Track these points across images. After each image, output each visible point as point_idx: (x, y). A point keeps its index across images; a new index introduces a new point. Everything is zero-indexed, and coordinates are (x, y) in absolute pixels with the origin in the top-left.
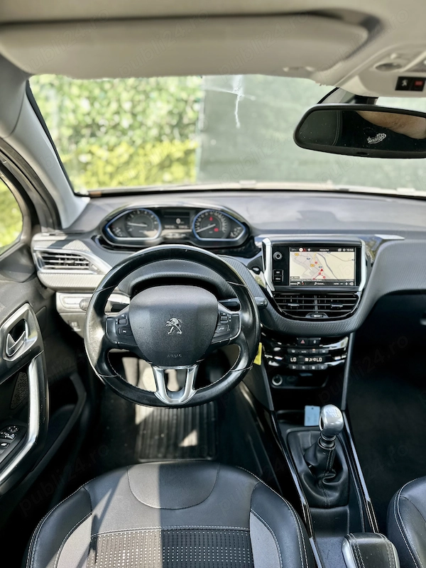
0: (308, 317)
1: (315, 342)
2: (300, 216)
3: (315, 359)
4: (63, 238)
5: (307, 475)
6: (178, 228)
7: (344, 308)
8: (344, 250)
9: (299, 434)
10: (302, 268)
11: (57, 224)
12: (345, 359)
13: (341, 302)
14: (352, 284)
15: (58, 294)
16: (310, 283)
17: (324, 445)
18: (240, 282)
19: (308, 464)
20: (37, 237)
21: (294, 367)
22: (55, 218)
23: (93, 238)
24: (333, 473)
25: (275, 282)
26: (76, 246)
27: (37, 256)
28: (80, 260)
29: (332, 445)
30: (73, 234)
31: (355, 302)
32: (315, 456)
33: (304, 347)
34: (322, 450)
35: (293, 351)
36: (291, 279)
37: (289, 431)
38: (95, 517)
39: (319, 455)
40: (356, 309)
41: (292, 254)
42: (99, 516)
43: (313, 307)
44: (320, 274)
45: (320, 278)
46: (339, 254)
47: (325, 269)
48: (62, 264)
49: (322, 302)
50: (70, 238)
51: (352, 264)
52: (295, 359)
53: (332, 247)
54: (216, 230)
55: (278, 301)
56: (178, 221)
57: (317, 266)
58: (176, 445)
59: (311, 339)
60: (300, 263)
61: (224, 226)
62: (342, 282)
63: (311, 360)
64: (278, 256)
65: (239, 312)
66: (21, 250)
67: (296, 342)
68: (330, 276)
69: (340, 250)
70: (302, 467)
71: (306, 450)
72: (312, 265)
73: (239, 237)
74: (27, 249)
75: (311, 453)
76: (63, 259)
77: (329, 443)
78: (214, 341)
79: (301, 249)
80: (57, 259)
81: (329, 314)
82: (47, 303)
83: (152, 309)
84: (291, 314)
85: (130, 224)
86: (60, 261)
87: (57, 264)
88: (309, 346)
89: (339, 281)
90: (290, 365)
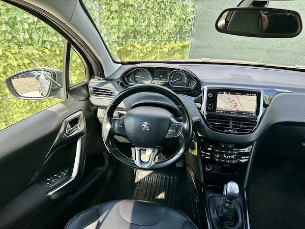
0: (225, 131)
1: (230, 147)
2: (231, 77)
3: (230, 157)
4: (104, 81)
5: (216, 220)
6: (161, 80)
7: (248, 128)
8: (250, 94)
9: (216, 198)
10: (224, 103)
11: (102, 75)
12: (249, 159)
13: (247, 124)
14: (254, 114)
15: (99, 109)
16: (229, 112)
17: (227, 204)
18: (183, 106)
19: (218, 215)
20: (92, 80)
21: (217, 160)
22: (101, 72)
23: (118, 83)
24: (232, 222)
25: (207, 110)
26: (109, 86)
27: (91, 89)
28: (111, 93)
29: (232, 205)
30: (109, 80)
31: (255, 125)
32: (222, 210)
33: (223, 149)
34: (226, 207)
35: (217, 151)
36: (217, 109)
37: (210, 195)
38: (99, 222)
39: (224, 210)
40: (255, 129)
41: (219, 95)
42: (101, 222)
43: (229, 126)
44: (235, 107)
45: (235, 110)
46: (247, 97)
47: (238, 104)
48: (102, 94)
49: (236, 123)
50: (107, 82)
51: (255, 103)
52: (218, 156)
53: (244, 92)
54: (181, 82)
55: (209, 121)
56: (161, 76)
57: (233, 103)
58: (154, 197)
59: (228, 145)
60: (223, 100)
61: (185, 80)
62: (248, 113)
63: (227, 157)
64: (210, 95)
65: (182, 123)
66: (83, 86)
67: (219, 146)
68: (241, 109)
69: (248, 94)
70: (214, 216)
71: (218, 207)
72: (231, 102)
73: (193, 86)
74: (86, 86)
75: (220, 209)
76: (102, 92)
77: (230, 203)
78: (167, 136)
79: (225, 93)
80: (100, 91)
81: (238, 131)
82: (93, 113)
83: (136, 116)
84: (216, 128)
85: (136, 76)
86: (101, 93)
87: (100, 94)
88: (227, 149)
89: (246, 112)
90: (215, 159)
